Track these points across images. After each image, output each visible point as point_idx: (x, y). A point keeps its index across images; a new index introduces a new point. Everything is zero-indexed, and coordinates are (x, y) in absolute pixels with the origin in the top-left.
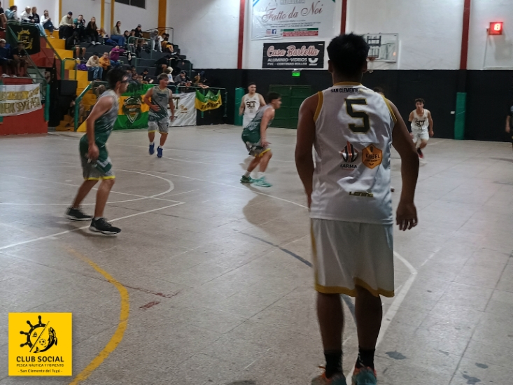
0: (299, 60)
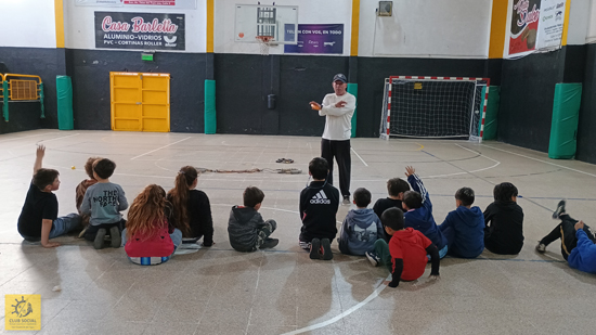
0: (150, 37)
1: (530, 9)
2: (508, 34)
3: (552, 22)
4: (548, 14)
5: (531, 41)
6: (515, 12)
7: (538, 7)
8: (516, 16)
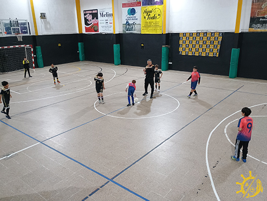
1: (93, 18)
2: (84, 25)
3: (105, 25)
4: (102, 22)
5: (96, 29)
6: (85, 18)
7: (97, 18)
8: (86, 20)
